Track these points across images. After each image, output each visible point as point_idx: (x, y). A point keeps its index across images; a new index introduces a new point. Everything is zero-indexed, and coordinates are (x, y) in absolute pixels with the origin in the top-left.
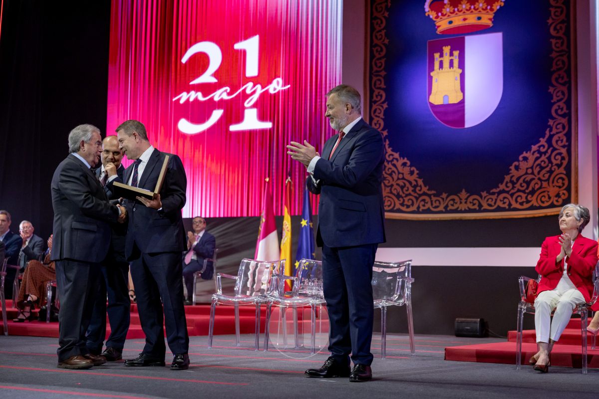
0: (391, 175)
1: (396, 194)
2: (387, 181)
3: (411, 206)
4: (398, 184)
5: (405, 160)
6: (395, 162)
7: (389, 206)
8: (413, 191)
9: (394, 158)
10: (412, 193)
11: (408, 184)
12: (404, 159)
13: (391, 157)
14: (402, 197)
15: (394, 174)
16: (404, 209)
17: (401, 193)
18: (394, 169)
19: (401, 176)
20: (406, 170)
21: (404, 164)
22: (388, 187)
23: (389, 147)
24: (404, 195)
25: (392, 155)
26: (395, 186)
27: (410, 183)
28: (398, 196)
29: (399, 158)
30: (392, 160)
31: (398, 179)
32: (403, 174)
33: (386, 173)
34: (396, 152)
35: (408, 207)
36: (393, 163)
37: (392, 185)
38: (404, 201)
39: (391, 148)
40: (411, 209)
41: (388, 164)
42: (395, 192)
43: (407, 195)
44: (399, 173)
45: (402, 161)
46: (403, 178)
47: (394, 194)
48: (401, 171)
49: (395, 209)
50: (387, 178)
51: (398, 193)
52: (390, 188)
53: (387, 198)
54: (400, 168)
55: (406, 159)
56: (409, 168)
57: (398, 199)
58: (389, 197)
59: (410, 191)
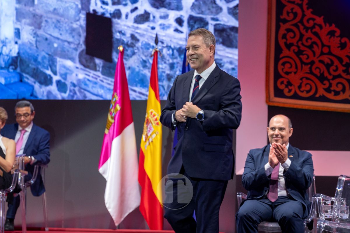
0: (310, 47)
1: (319, 75)
2: (305, 57)
3: (341, 93)
4: (321, 62)
5: (333, 27)
6: (317, 29)
7: (308, 92)
8: (344, 71)
9: (315, 24)
10: (344, 75)
11: (336, 62)
12: (330, 25)
13: (311, 23)
14: (329, 80)
15: (314, 46)
16: (331, 96)
17: (326, 74)
18: (315, 39)
19: (326, 50)
20: (335, 41)
21: (332, 34)
22: (306, 64)
23: (308, 8)
24: (330, 77)
25: (314, 20)
26: (317, 64)
27: (340, 60)
28: (322, 78)
29: (323, 25)
30: (313, 27)
31: (322, 54)
32: (329, 47)
33: (303, 44)
34: (320, 16)
35: (337, 93)
36: (314, 30)
37: (313, 63)
38: (331, 85)
39: (311, 10)
40: (341, 97)
41: (307, 31)
42: (317, 72)
43: (335, 77)
44: (323, 45)
45: (327, 28)
46: (330, 53)
47: (316, 76)
48: (325, 42)
49: (317, 96)
50: (304, 53)
51: (322, 74)
52: (309, 66)
53: (304, 79)
54: (325, 39)
55: (334, 25)
56: (339, 38)
57: (322, 82)
58: (307, 79)
59: (340, 71)
